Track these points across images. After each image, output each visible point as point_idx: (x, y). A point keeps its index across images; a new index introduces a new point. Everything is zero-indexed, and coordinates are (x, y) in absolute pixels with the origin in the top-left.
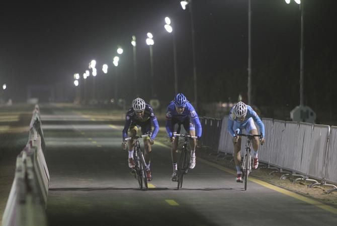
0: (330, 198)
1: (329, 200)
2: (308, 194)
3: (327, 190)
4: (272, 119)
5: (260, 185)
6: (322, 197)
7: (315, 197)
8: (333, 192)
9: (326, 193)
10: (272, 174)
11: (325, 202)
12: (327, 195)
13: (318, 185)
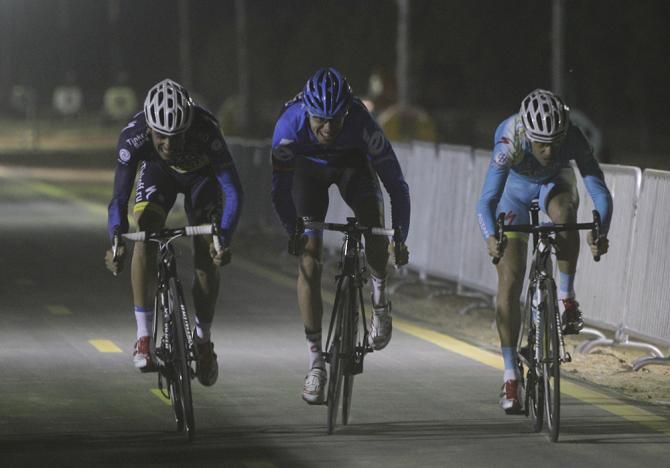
0: (642, 385)
1: (636, 391)
2: (575, 371)
3: (630, 360)
4: (468, 148)
5: (431, 344)
6: (617, 381)
7: (597, 380)
8: (650, 367)
9: (630, 369)
10: (468, 313)
11: (624, 395)
12: (632, 374)
13: (604, 345)
